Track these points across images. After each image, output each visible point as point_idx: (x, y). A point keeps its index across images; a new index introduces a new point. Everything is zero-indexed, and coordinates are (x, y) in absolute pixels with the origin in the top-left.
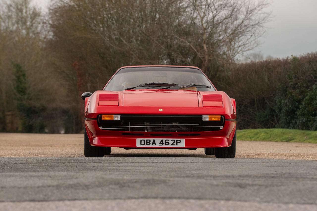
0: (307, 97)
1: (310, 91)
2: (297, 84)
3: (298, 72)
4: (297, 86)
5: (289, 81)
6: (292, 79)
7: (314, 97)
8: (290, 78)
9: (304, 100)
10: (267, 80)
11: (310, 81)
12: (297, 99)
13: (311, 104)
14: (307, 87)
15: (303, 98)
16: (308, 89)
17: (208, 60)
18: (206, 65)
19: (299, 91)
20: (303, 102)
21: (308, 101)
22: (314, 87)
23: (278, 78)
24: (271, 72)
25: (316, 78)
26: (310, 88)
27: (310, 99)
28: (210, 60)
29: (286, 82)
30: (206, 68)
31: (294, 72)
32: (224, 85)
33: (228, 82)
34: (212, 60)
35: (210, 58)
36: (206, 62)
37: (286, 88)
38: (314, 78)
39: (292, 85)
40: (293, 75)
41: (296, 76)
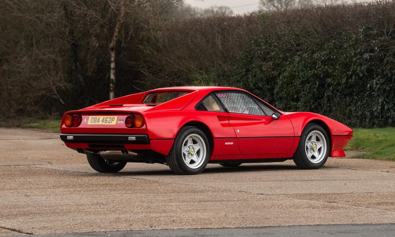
0: (286, 74)
1: (289, 64)
2: (268, 53)
3: (270, 36)
4: (268, 56)
5: (257, 48)
6: (261, 46)
7: (297, 74)
8: (258, 45)
10: (220, 47)
11: (289, 50)
12: (270, 75)
13: (292, 83)
14: (285, 59)
15: (279, 74)
16: (287, 61)
17: (126, 13)
18: (122, 22)
19: (273, 64)
20: (279, 81)
21: (287, 79)
22: (297, 59)
23: (238, 44)
24: (226, 35)
25: (298, 45)
26: (289, 60)
27: (290, 76)
28: (127, 13)
29: (251, 50)
30: (122, 25)
31: (264, 36)
32: (150, 51)
33: (156, 46)
34: (132, 13)
35: (128, 11)
36: (122, 16)
37: (252, 58)
38: (295, 45)
39: (261, 54)
40: (263, 40)
41: (266, 41)
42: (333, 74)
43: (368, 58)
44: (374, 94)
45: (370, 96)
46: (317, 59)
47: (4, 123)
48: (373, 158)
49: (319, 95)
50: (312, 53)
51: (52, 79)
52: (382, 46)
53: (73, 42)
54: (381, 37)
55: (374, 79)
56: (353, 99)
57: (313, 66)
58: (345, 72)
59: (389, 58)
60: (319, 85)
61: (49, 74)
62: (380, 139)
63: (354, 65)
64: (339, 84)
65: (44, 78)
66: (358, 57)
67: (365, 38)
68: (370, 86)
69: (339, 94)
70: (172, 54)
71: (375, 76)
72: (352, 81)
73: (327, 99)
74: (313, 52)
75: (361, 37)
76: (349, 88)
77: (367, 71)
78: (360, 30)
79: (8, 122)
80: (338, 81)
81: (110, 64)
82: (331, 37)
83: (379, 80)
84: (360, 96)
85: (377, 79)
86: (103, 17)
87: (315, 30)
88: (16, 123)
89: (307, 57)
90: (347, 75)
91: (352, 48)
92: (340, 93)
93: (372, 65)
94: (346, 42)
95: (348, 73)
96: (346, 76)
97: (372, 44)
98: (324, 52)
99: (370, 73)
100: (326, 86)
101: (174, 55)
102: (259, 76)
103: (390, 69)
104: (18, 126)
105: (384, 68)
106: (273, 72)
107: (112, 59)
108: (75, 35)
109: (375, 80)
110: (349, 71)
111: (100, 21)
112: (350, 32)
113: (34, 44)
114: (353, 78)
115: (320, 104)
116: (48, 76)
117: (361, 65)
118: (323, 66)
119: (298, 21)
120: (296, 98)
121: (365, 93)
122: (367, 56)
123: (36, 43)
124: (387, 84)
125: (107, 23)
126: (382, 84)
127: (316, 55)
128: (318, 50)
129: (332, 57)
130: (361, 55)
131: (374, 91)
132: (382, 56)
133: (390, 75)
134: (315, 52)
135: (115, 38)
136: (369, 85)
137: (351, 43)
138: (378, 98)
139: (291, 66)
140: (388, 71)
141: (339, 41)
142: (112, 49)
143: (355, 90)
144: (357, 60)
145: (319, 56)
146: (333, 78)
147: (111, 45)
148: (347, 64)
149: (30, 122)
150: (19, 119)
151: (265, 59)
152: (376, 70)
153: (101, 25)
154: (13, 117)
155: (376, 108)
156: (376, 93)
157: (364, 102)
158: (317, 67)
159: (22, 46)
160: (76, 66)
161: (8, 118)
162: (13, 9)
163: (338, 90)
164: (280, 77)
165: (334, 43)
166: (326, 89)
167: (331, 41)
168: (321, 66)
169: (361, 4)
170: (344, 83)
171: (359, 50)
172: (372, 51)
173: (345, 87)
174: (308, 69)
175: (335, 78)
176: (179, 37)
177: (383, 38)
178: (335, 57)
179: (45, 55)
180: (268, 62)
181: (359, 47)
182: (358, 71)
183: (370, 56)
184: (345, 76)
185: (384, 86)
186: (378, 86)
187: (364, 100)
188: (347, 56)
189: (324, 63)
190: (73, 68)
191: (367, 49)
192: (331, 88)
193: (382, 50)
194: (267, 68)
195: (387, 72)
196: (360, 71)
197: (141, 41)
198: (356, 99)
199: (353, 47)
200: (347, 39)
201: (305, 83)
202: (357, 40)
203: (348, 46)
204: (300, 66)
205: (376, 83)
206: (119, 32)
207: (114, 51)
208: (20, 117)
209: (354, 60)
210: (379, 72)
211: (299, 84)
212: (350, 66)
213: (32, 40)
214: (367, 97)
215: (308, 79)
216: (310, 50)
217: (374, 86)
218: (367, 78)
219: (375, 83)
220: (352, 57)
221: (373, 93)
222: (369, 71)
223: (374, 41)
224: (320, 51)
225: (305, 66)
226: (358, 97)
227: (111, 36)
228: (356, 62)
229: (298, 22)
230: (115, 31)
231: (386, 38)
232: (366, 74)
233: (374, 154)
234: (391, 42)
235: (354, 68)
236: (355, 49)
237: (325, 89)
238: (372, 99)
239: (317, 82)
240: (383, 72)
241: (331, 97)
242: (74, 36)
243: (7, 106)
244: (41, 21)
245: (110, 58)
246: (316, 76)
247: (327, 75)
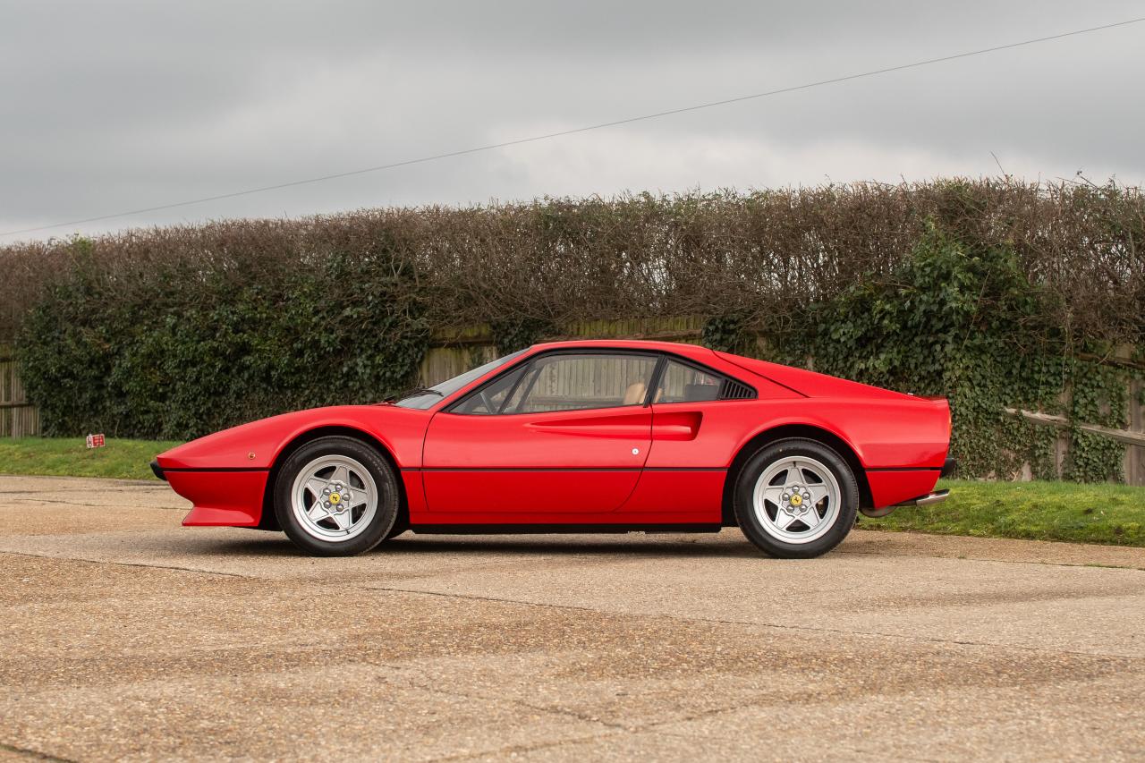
3: (98, 280)
12: (98, 352)
22: (170, 320)
26: (147, 322)
29: (48, 307)
41: (90, 289)
42: (259, 347)
46: (217, 321)
49: (219, 387)
52: (384, 294)
57: (209, 333)
58: (288, 344)
60: (220, 369)
73: (235, 396)
76: (293, 374)
80: (272, 362)
89: (195, 316)
90: (292, 349)
95: (295, 345)
96: (290, 353)
99: (349, 345)
100: (235, 370)
106: (106, 346)
110: (296, 341)
114: (306, 356)
115: (216, 405)
118: (233, 333)
120: (161, 393)
127: (217, 311)
128: (222, 303)
129: (258, 315)
134: (215, 307)
137: (306, 290)
144: (319, 322)
145: (226, 313)
146: (260, 356)
151: (87, 321)
158: (218, 335)
166: (233, 376)
167: (254, 286)
170: (287, 364)
173: (286, 372)
175: (263, 355)
178: (264, 315)
180: (95, 327)
182: (322, 342)
184: (287, 352)
192: (246, 376)
194: (94, 338)
201: (188, 366)
211: (174, 368)
215: (194, 357)
223: (367, 285)
231: (396, 278)
232: (340, 347)
237: (230, 376)
239: (217, 364)
241: (244, 392)
246: (215, 352)
247: (244, 349)
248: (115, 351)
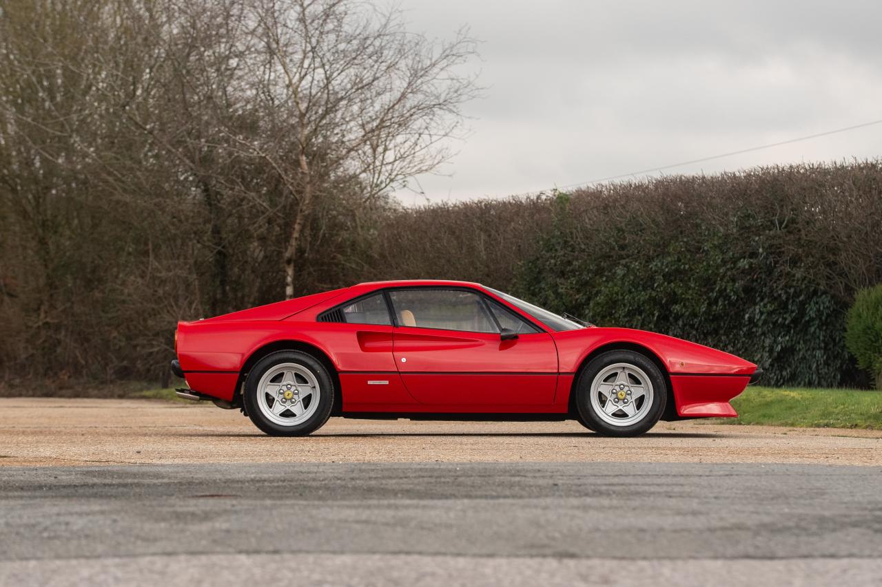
0: (601, 299)
1: (606, 281)
2: (569, 263)
3: (572, 233)
4: (569, 268)
5: (548, 255)
6: (556, 250)
7: (620, 297)
8: (551, 248)
9: (591, 304)
10: (483, 255)
11: (607, 257)
12: (571, 302)
13: (611, 314)
14: (599, 272)
15: (589, 299)
16: (601, 277)
17: (313, 196)
18: (307, 212)
19: (577, 282)
20: (587, 311)
21: (603, 307)
22: (620, 271)
23: (514, 248)
24: (493, 232)
25: (622, 248)
26: (606, 273)
27: (607, 303)
28: (317, 197)
29: (538, 259)
30: (306, 218)
31: (561, 233)
32: (357, 264)
33: (367, 256)
34: (325, 196)
35: (318, 193)
36: (307, 202)
37: (539, 273)
38: (617, 248)
39: (555, 265)
40: (560, 240)
41: (566, 242)
42: (683, 296)
43: (747, 267)
44: (757, 332)
45: (750, 335)
46: (656, 272)
47: (96, 392)
48: (757, 424)
50: (647, 262)
51: (181, 312)
52: (771, 246)
53: (220, 248)
54: (770, 230)
55: (755, 304)
56: (719, 341)
57: (649, 283)
58: (706, 293)
59: (783, 267)
60: (658, 317)
61: (176, 304)
62: (769, 399)
63: (721, 280)
64: (695, 315)
65: (168, 312)
66: (728, 266)
67: (742, 232)
68: (749, 318)
69: (694, 332)
70: (397, 268)
71: (759, 299)
72: (718, 308)
74: (649, 259)
75: (735, 230)
76: (713, 321)
77: (743, 291)
78: (732, 219)
79: (102, 389)
80: (694, 309)
81: (285, 288)
82: (681, 232)
83: (765, 306)
84: (731, 336)
85: (762, 304)
86: (273, 204)
87: (654, 221)
88: (118, 391)
89: (638, 267)
90: (709, 298)
91: (718, 250)
92: (697, 330)
93: (753, 281)
94: (708, 241)
95: (711, 294)
96: (707, 301)
97: (754, 244)
98: (669, 259)
99: (750, 293)
100: (671, 319)
101: (400, 270)
102: (553, 303)
103: (786, 286)
104: (121, 397)
105: (775, 285)
106: (577, 297)
107: (289, 279)
108: (224, 236)
109: (758, 307)
110: (712, 290)
111: (268, 210)
112: (714, 222)
113: (151, 252)
114: (720, 303)
116: (175, 308)
117: (734, 280)
118: (666, 283)
119: (622, 205)
121: (741, 329)
122: (744, 263)
123: (153, 250)
124: (780, 313)
125: (280, 214)
126: (770, 313)
127: (655, 263)
128: (658, 256)
129: (682, 267)
130: (735, 263)
131: (756, 325)
132: (771, 263)
133: (784, 297)
134: (653, 258)
135: (294, 242)
136: (747, 316)
137: (716, 243)
138: (763, 337)
139: (610, 284)
140: (782, 289)
141: (694, 239)
142: (289, 262)
143: (722, 324)
144: (726, 273)
145: (659, 264)
146: (684, 304)
147: (287, 255)
148: (709, 279)
149: (141, 390)
150: (122, 384)
151: (562, 274)
152: (760, 290)
153: (269, 219)
154: (112, 382)
155: (759, 356)
156: (760, 330)
157: (739, 345)
158: (656, 285)
159: (129, 254)
160: (224, 293)
161: (102, 383)
162: (116, 189)
163: (692, 326)
164: (588, 304)
165: (686, 243)
166: (671, 324)
167: (680, 240)
168: (663, 283)
169: (734, 175)
170: (704, 312)
171: (731, 253)
172: (753, 255)
173: (705, 319)
174: (641, 288)
175: (687, 304)
176: (408, 239)
177: (771, 232)
178: (687, 267)
179: (169, 270)
180: (569, 278)
181: (730, 248)
182: (728, 291)
183: (751, 265)
184: (705, 300)
185: (774, 317)
186: (763, 317)
187: (738, 342)
188: (709, 265)
189: (668, 277)
190: (219, 296)
191: (745, 253)
192: (680, 323)
193: (771, 253)
194: (566, 288)
195: (780, 292)
196: (731, 290)
197: (340, 248)
198: (725, 341)
199: (721, 249)
200: (709, 234)
201: (634, 314)
202: (726, 236)
203: (711, 248)
204: (626, 284)
205: (760, 311)
206: (302, 231)
207: (292, 265)
208: (123, 382)
209: (721, 271)
210: (765, 293)
211: (625, 316)
212: (715, 283)
213: (146, 244)
214: (744, 337)
215: (639, 306)
216: (644, 255)
217: (757, 317)
218: (744, 304)
219: (757, 311)
220: (718, 268)
221: (754, 330)
222: (748, 290)
223: (757, 238)
224: (660, 257)
225: (634, 284)
226: (728, 337)
227: (287, 239)
228: (724, 276)
229: (623, 207)
230: (294, 229)
231: (779, 231)
232: (743, 296)
233: (759, 417)
234: (787, 239)
235: (721, 286)
236: (723, 253)
238: (753, 341)
239: (655, 312)
240: (772, 292)
242: (221, 238)
243: (99, 362)
244: (163, 210)
245: (285, 278)
246: (653, 301)
247: (674, 298)
248: (583, 301)
